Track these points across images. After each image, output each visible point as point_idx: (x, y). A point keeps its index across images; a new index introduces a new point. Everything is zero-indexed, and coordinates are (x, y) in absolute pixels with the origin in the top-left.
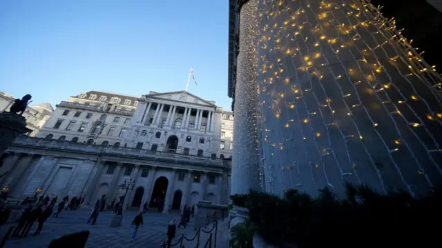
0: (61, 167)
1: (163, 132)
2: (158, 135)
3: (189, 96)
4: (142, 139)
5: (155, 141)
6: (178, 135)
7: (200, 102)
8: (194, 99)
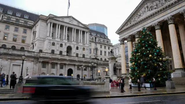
0: (13, 65)
1: (64, 44)
2: (61, 45)
3: (74, 20)
4: (53, 48)
5: (61, 49)
6: (72, 46)
7: (80, 25)
8: (77, 22)
